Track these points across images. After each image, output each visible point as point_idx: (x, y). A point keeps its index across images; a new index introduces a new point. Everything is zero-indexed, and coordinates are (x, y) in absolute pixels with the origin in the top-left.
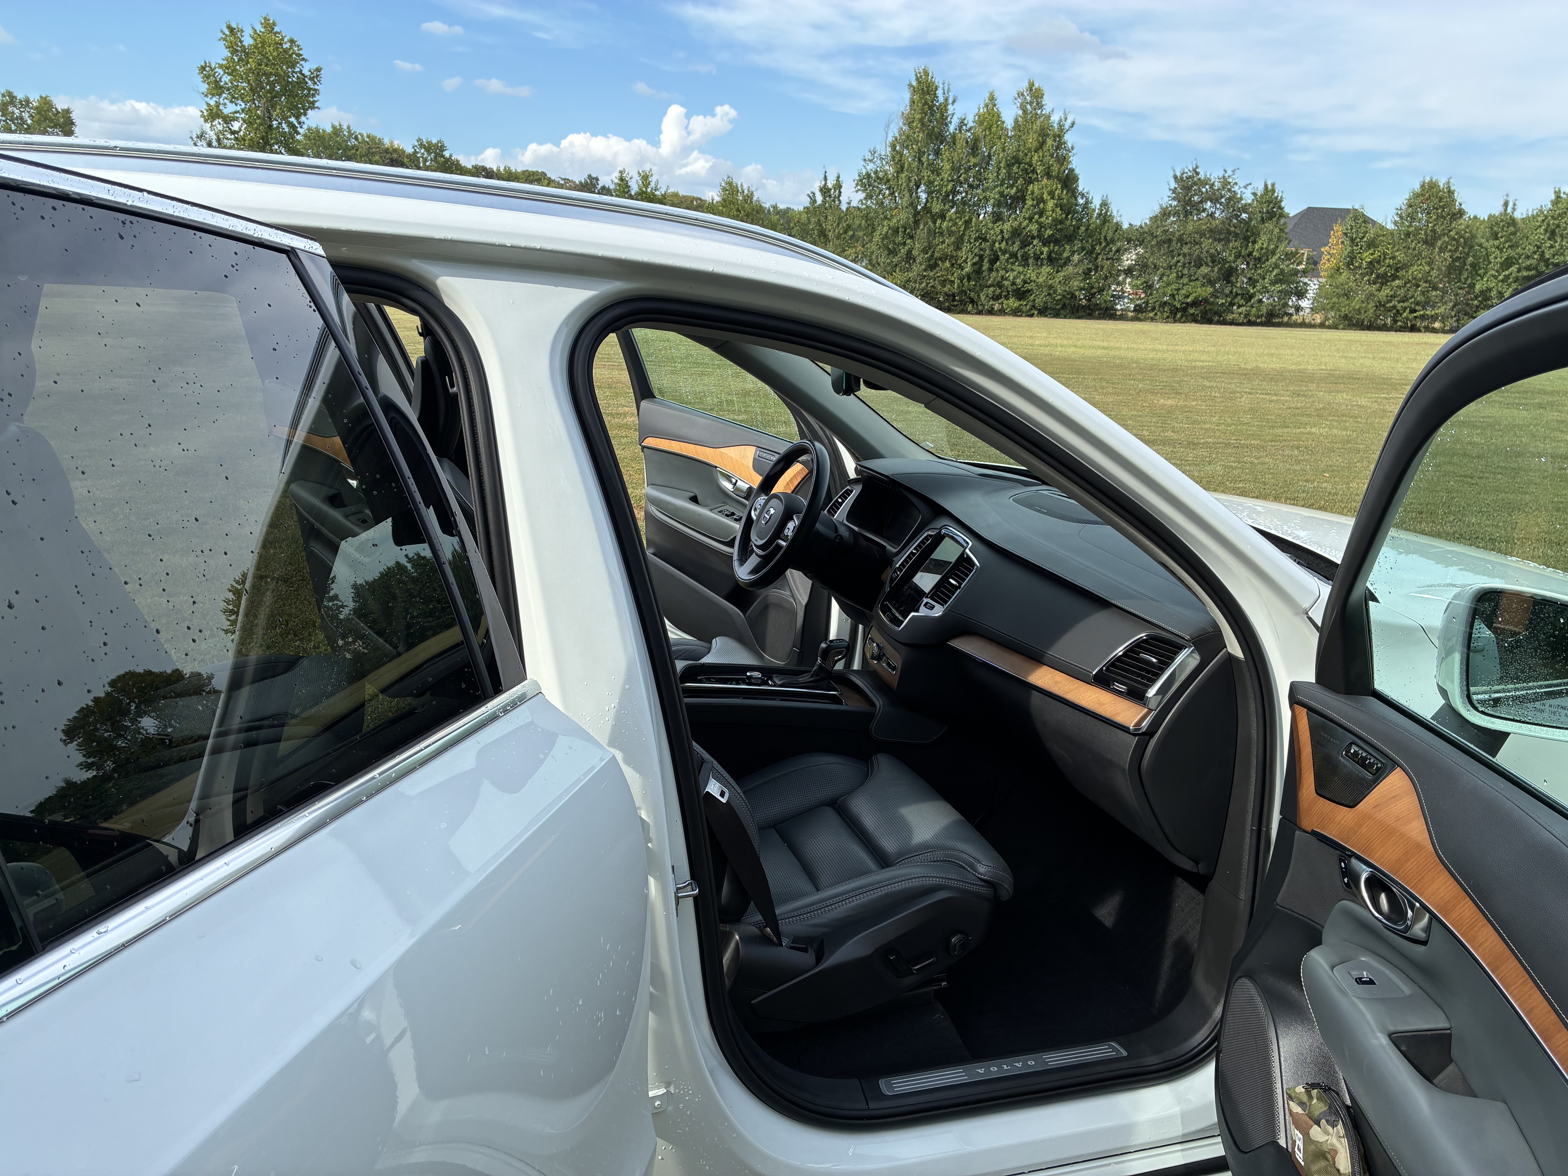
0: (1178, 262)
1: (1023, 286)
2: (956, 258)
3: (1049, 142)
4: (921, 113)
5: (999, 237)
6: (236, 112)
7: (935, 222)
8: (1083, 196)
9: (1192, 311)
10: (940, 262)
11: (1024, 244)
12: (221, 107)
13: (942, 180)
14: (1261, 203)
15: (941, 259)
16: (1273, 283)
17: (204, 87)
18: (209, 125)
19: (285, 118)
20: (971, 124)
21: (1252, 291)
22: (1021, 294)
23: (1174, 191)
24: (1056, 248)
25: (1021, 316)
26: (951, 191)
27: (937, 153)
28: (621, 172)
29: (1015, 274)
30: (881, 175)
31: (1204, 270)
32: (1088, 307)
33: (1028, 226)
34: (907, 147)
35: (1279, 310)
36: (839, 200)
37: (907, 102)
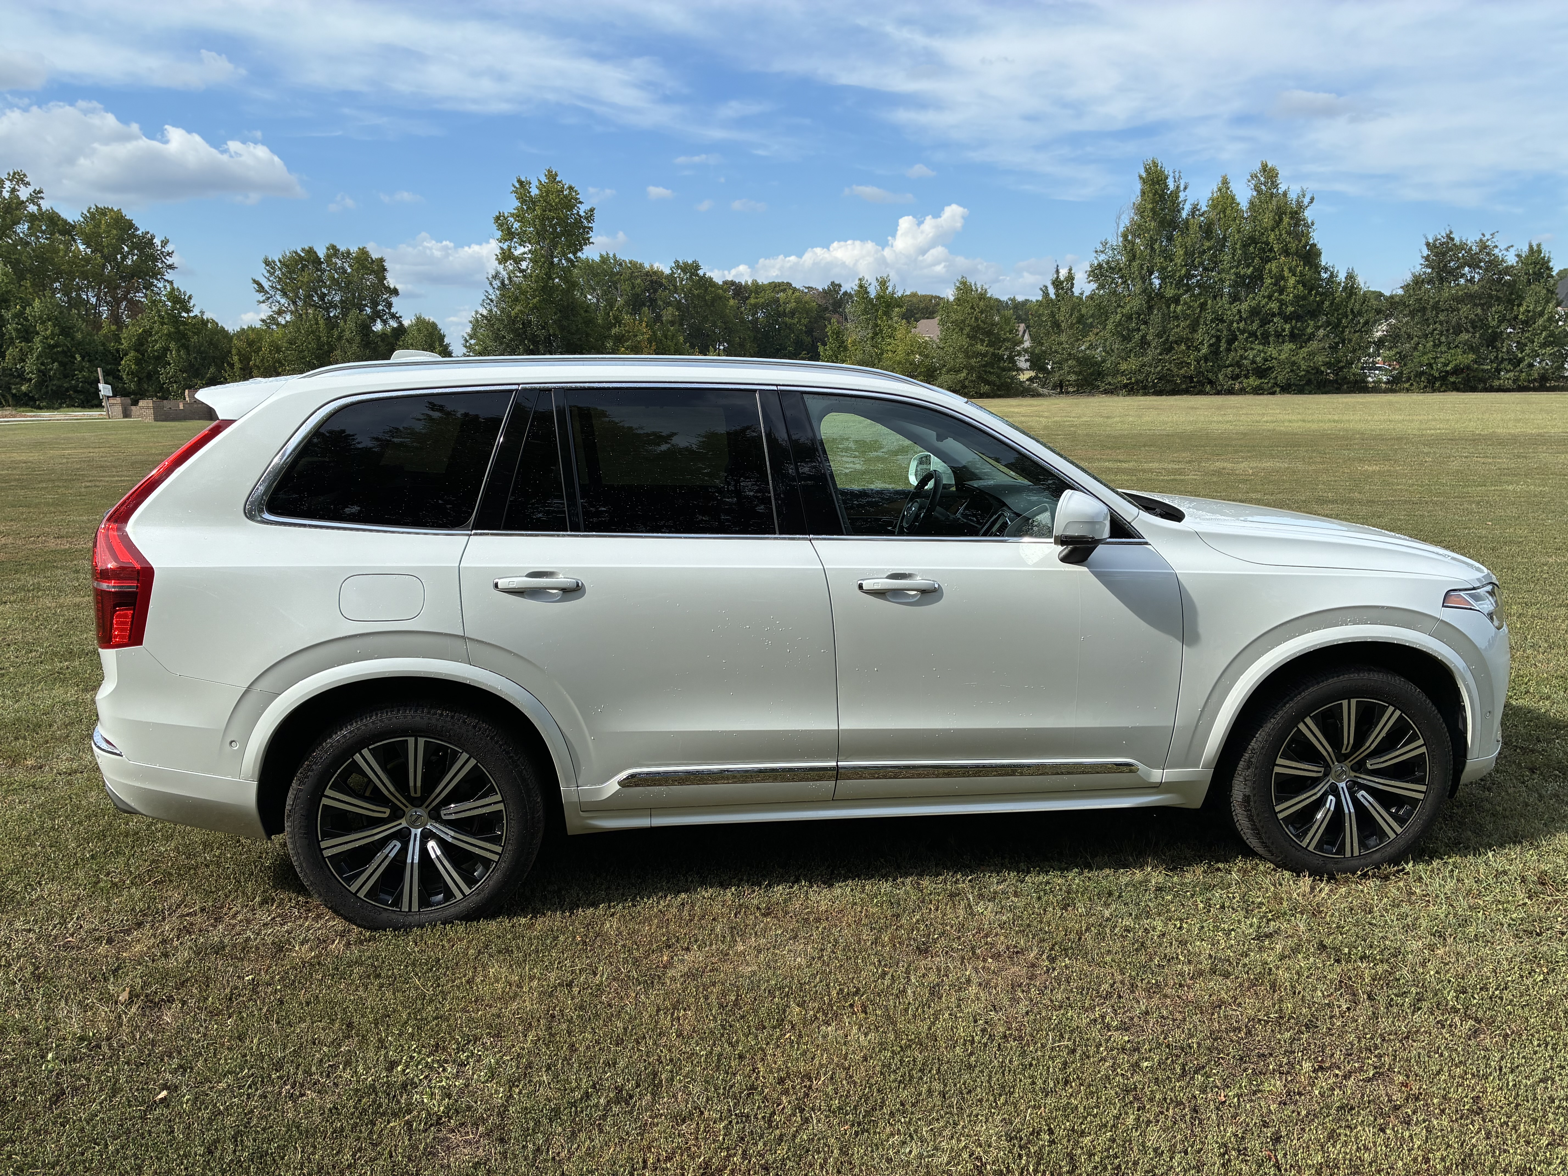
0: (1435, 329)
1: (1264, 364)
2: (1192, 340)
3: (1286, 220)
4: (1152, 203)
5: (1237, 317)
6: (524, 253)
7: (1169, 307)
8: (1326, 269)
9: (1452, 379)
10: (1175, 346)
11: (1264, 322)
12: (512, 250)
13: (1175, 265)
14: (1527, 264)
15: (1176, 342)
16: (1544, 345)
17: (499, 234)
18: (502, 266)
19: (564, 255)
20: (1204, 209)
21: (1520, 355)
22: (1261, 373)
23: (1427, 258)
24: (1299, 324)
25: (1262, 394)
26: (1185, 275)
27: (1170, 239)
28: (860, 279)
29: (1255, 353)
30: (1113, 264)
31: (1465, 336)
32: (1336, 381)
33: (1267, 304)
34: (1139, 236)
35: (1553, 374)
36: (1072, 292)
37: (1138, 193)
